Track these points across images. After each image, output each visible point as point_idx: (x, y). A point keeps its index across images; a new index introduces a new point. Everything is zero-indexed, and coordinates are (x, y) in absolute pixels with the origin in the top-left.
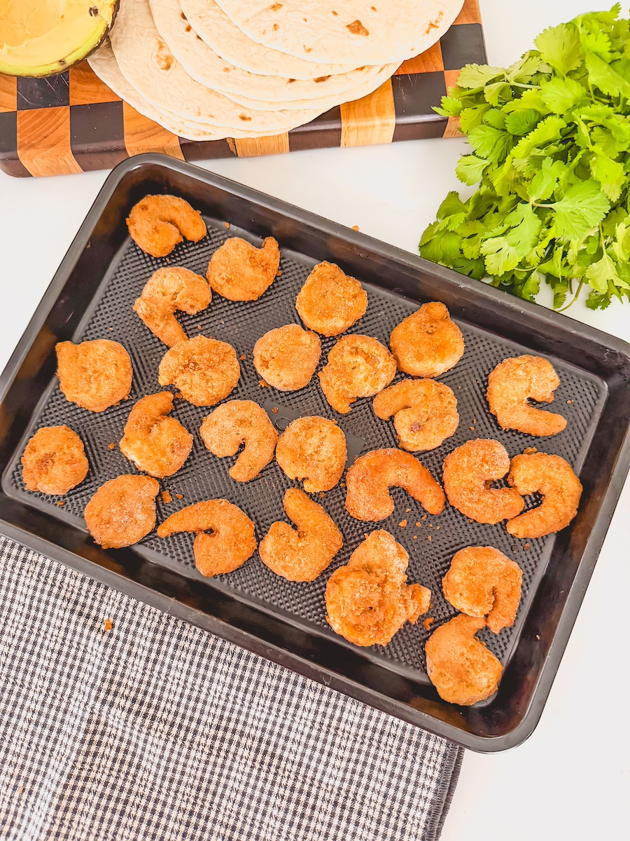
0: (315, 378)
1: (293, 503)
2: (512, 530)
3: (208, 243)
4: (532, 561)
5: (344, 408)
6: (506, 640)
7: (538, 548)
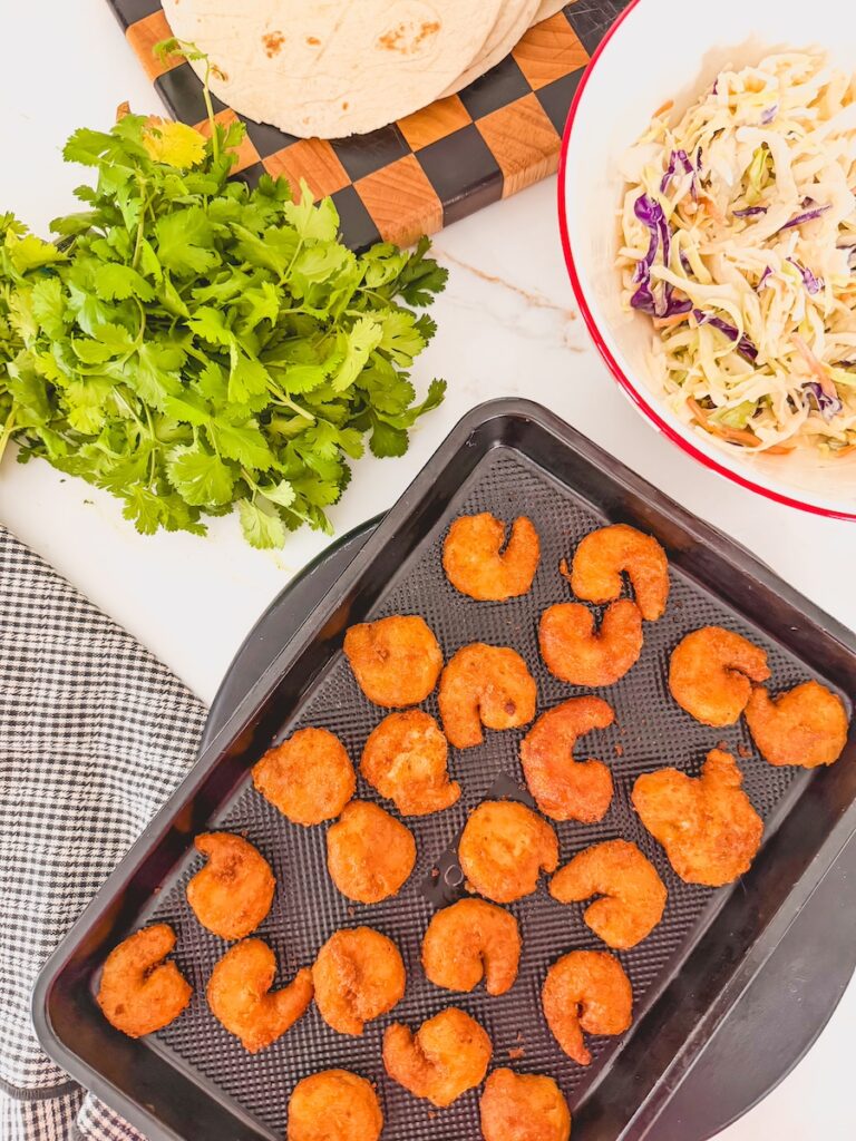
0: (406, 822)
1: (567, 890)
2: (653, 615)
3: (177, 922)
4: (696, 602)
5: (453, 793)
6: (783, 660)
7: (683, 590)
